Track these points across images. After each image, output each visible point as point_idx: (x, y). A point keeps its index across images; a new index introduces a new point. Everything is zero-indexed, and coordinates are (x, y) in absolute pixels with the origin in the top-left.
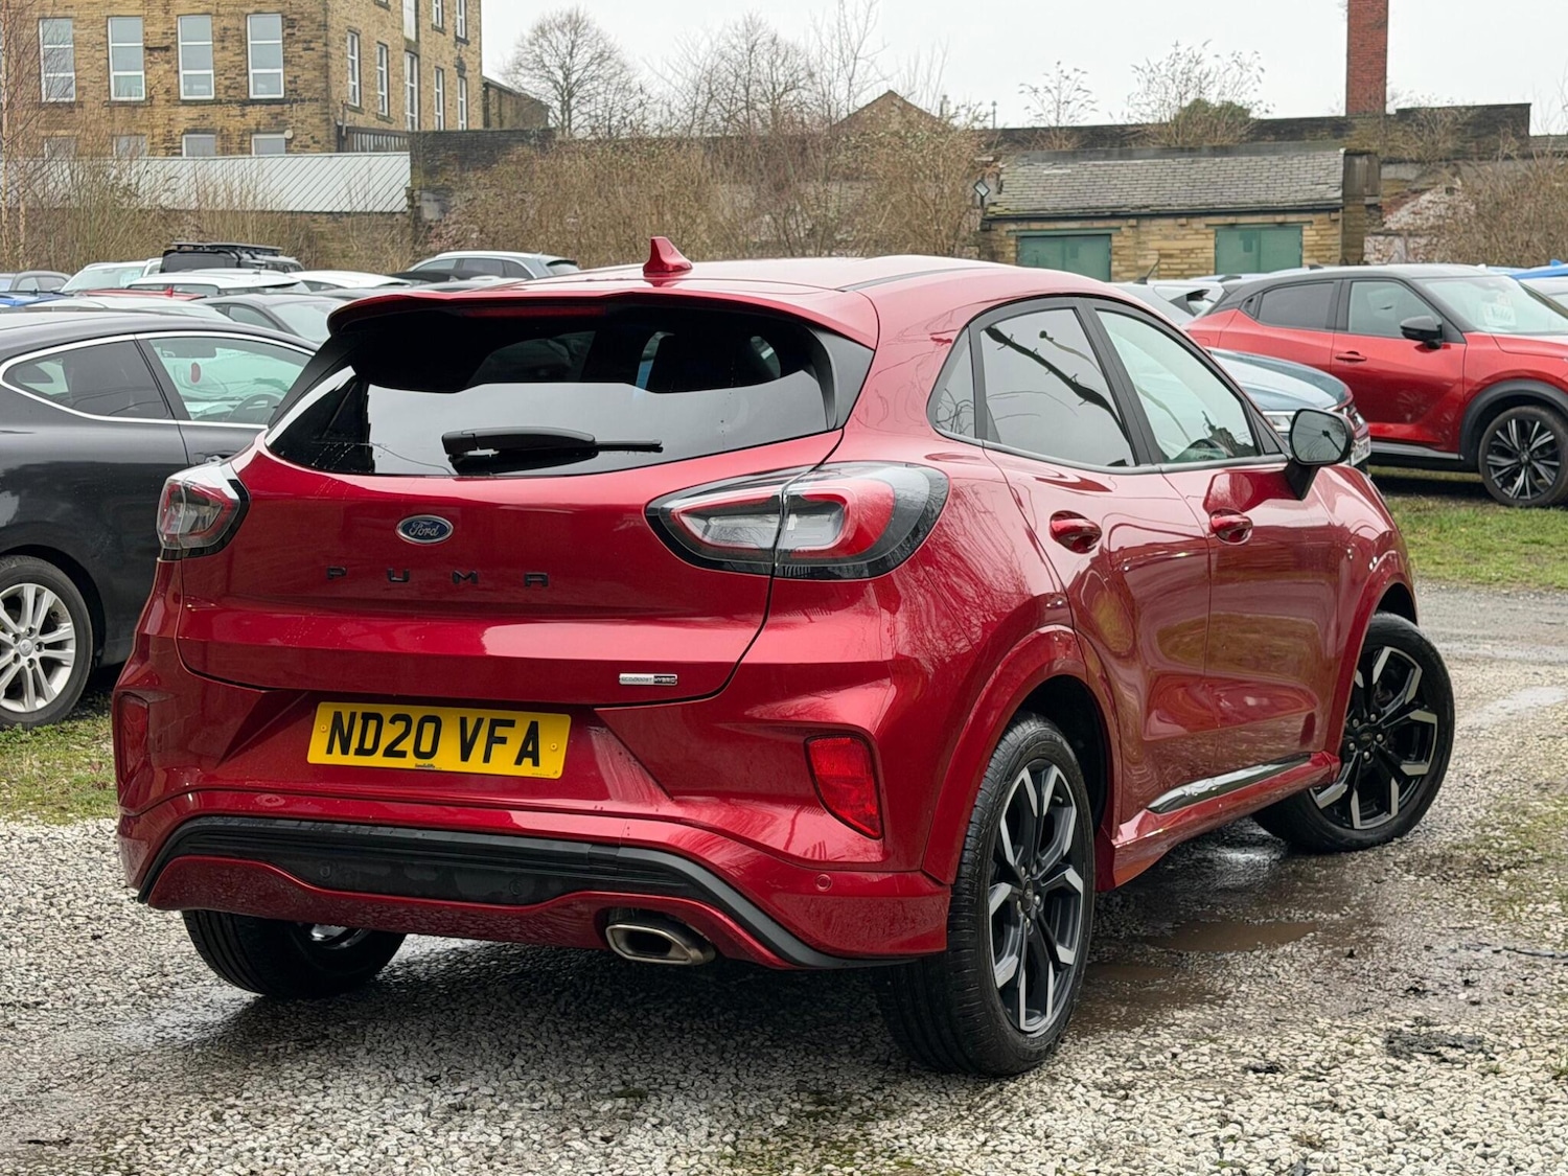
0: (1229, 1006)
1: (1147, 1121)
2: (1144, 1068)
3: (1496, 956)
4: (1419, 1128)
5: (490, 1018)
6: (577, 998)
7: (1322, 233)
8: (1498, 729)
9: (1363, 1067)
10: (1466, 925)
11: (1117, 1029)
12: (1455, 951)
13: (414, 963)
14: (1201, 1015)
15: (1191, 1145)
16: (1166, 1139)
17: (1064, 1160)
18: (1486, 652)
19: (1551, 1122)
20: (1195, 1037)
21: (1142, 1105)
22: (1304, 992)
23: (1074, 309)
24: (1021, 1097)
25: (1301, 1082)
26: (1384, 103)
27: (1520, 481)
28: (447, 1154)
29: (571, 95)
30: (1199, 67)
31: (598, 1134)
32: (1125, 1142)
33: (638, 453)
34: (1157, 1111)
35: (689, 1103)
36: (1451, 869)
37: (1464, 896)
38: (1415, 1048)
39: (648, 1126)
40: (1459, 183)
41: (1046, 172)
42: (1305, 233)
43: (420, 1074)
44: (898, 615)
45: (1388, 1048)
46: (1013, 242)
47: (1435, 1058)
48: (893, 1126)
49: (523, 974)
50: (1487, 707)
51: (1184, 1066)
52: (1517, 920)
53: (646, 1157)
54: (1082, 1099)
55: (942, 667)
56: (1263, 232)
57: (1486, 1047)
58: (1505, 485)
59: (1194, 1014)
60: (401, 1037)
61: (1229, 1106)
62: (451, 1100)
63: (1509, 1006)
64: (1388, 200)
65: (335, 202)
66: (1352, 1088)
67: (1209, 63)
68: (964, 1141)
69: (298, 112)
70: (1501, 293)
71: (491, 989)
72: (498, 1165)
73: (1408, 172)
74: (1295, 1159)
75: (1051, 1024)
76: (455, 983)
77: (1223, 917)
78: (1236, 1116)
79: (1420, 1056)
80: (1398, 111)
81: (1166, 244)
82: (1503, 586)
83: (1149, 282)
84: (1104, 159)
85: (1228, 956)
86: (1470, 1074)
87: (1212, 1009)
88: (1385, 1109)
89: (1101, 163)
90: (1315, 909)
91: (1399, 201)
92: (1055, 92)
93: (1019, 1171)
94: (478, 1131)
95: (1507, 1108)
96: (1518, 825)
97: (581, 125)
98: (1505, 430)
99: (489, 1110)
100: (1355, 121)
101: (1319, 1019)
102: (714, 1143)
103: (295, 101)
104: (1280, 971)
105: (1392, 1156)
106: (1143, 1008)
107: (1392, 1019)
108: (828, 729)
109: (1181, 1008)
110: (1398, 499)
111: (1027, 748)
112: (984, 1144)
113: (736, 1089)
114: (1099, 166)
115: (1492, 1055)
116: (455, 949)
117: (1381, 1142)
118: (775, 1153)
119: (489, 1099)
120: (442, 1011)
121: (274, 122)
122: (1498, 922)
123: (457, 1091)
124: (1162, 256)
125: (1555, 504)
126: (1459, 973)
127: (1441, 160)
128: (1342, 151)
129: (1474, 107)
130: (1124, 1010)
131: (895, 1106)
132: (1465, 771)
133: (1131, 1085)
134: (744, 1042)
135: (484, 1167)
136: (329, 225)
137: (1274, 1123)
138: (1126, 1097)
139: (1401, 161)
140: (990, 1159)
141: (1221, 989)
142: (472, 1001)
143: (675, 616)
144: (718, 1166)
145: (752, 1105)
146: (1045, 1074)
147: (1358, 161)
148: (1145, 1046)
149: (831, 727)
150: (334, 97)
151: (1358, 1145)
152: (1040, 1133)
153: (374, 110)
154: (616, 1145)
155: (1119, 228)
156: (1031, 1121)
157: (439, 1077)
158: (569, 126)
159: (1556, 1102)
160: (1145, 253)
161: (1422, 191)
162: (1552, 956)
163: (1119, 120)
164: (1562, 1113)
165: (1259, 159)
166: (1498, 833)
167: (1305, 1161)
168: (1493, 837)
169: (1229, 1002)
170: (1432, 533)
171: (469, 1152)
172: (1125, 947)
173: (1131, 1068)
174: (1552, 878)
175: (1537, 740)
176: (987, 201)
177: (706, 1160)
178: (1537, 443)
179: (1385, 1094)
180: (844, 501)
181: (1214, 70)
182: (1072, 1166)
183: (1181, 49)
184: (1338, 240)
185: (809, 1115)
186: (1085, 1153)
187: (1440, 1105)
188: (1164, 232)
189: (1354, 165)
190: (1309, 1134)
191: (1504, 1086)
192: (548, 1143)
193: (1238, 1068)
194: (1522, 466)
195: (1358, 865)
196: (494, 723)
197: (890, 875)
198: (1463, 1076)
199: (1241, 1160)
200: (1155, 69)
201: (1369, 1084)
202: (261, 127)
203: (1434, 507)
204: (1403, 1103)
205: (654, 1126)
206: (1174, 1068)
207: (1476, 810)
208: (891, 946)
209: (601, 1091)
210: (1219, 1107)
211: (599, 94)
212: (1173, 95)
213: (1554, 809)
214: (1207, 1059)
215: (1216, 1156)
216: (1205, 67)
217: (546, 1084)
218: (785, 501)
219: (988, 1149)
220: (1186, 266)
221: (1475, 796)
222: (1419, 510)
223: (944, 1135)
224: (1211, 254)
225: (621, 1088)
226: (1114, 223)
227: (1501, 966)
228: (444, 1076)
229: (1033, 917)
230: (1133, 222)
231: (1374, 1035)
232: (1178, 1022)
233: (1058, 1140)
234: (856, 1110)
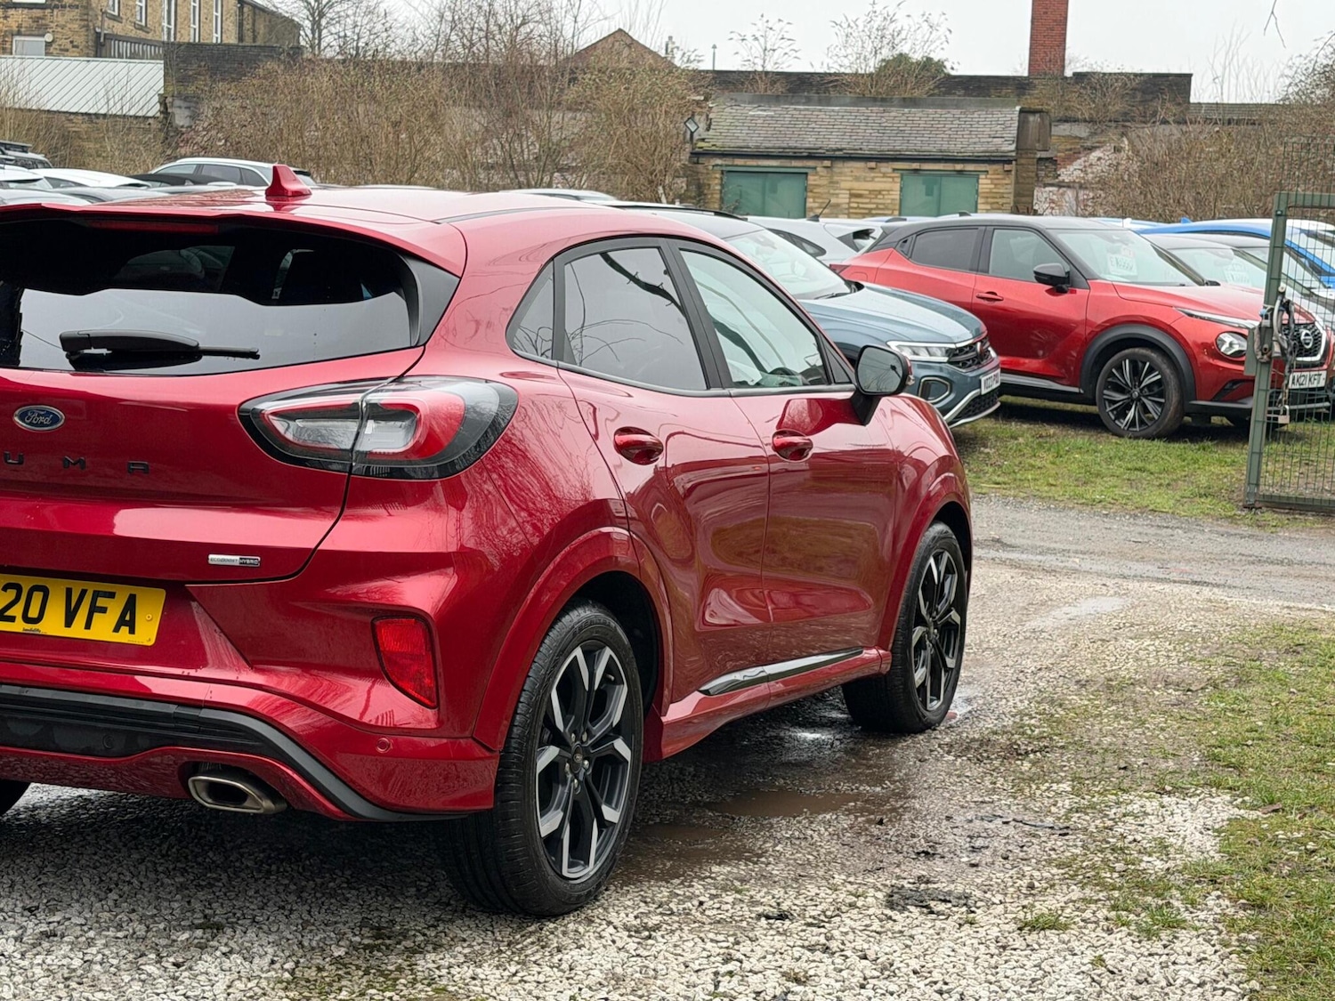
0: (762, 863)
1: (661, 957)
2: (672, 913)
3: (1005, 827)
4: (892, 968)
5: (96, 858)
6: (180, 842)
7: (996, 182)
8: (1056, 632)
9: (861, 916)
10: (987, 799)
11: (657, 880)
12: (971, 821)
13: (40, 808)
14: (735, 870)
15: (694, 978)
16: (673, 973)
17: (580, 989)
18: (1074, 565)
19: (1006, 966)
20: (724, 889)
21: (660, 944)
22: (831, 853)
23: (659, 248)
24: (557, 936)
25: (804, 928)
26: (1063, 67)
27: (1131, 414)
28: (30, 974)
29: (322, 15)
30: (893, 25)
31: (172, 959)
32: (638, 975)
33: (238, 359)
34: (672, 950)
35: (261, 935)
36: (986, 751)
37: (992, 775)
38: (909, 902)
39: (218, 953)
40: (1126, 142)
41: (751, 113)
42: (980, 181)
43: (20, 905)
44: (464, 512)
45: (888, 901)
46: (718, 176)
47: (925, 910)
48: (438, 957)
49: (138, 820)
50: (1053, 613)
51: (707, 913)
52: (1032, 797)
53: (210, 980)
54: (609, 938)
55: (508, 560)
56: (944, 179)
57: (970, 902)
58: (1117, 418)
59: (729, 869)
60: (10, 872)
61: (736, 947)
62: (44, 928)
63: (1002, 869)
64: (1062, 154)
65: (91, 104)
66: (846, 933)
67: (902, 21)
68: (497, 972)
69: (58, 17)
70: (1124, 246)
71: (104, 832)
72: (74, 985)
73: (1081, 131)
74: (778, 992)
75: (592, 873)
76: (71, 826)
77: (780, 788)
78: (738, 955)
79: (912, 908)
80: (1075, 74)
81: (856, 185)
82: (1104, 507)
83: (821, 219)
84: (804, 104)
85: (774, 821)
86: (950, 924)
87: (746, 865)
88: (867, 952)
89: (802, 107)
90: (861, 783)
91: (1072, 156)
92: (762, 40)
93: (538, 998)
94: (62, 956)
95: (972, 953)
96: (1052, 715)
97: (330, 45)
98: (1120, 368)
99: (77, 938)
100: (1036, 82)
101: (836, 876)
102: (274, 969)
103: (56, 7)
104: (815, 835)
105: (862, 991)
106: (686, 863)
107: (898, 877)
108: (391, 611)
109: (719, 864)
110: (1025, 426)
111: (581, 629)
112: (514, 975)
113: (305, 924)
114: (800, 110)
115: (973, 909)
116: (80, 796)
117: (858, 979)
118: (327, 979)
119: (79, 928)
120: (54, 851)
121: (35, 25)
122: (1015, 798)
123: (51, 920)
124: (852, 195)
125: (1159, 436)
126: (968, 840)
127: (1110, 121)
128: (1018, 108)
129: (1141, 75)
130: (668, 864)
131: (444, 941)
132: (1020, 667)
133: (657, 928)
134: (323, 884)
135: (61, 986)
136: (83, 126)
137: (770, 961)
138: (650, 937)
139: (1076, 121)
140: (516, 987)
141: (760, 848)
142: (84, 843)
143: (267, 505)
144: (273, 989)
145: (317, 938)
146: (583, 916)
147: (1031, 118)
148: (678, 895)
149: (394, 608)
150: (94, 5)
151: (837, 981)
152: (565, 966)
153: (133, 20)
154: (186, 970)
155: (815, 168)
156: (560, 956)
157: (37, 908)
158: (319, 44)
159: (1015, 949)
160: (837, 192)
161: (1092, 149)
162: (1052, 828)
163: (819, 69)
164: (1016, 958)
165: (944, 111)
166: (1033, 721)
167: (786, 994)
168: (1028, 725)
169: (763, 859)
170: (1050, 458)
171: (50, 972)
172: (687, 810)
173: (661, 914)
174: (1069, 761)
175: (1087, 642)
176: (696, 136)
177: (264, 983)
178: (1147, 381)
179: (872, 940)
180: (417, 410)
181: (906, 27)
182: (586, 993)
183: (878, 8)
184: (1011, 189)
185: (366, 947)
186: (600, 984)
187: (917, 950)
188: (855, 174)
189: (1028, 122)
190: (797, 970)
191: (975, 935)
192: (123, 967)
193: (753, 915)
194: (1133, 401)
195: (908, 746)
196: (97, 594)
197: (445, 741)
198: (943, 926)
199: (732, 992)
200: (852, 24)
201: (861, 931)
202: (23, 30)
203: (1054, 434)
204: (886, 948)
205: (224, 954)
206: (698, 914)
207: (1021, 701)
208: (443, 803)
209: (182, 923)
210: (727, 948)
211: (348, 16)
212: (869, 50)
213: (1086, 702)
214: (729, 907)
215: (711, 988)
216: (897, 26)
217: (134, 916)
218: (364, 410)
219: (516, 979)
220: (874, 206)
221: (1024, 689)
222: (1041, 436)
223: (480, 966)
224: (896, 195)
225: (202, 921)
226: (811, 163)
227: (1006, 834)
228: (42, 907)
229: (581, 778)
230: (827, 163)
231: (880, 890)
232: (713, 875)
233: (579, 972)
234: (409, 943)
